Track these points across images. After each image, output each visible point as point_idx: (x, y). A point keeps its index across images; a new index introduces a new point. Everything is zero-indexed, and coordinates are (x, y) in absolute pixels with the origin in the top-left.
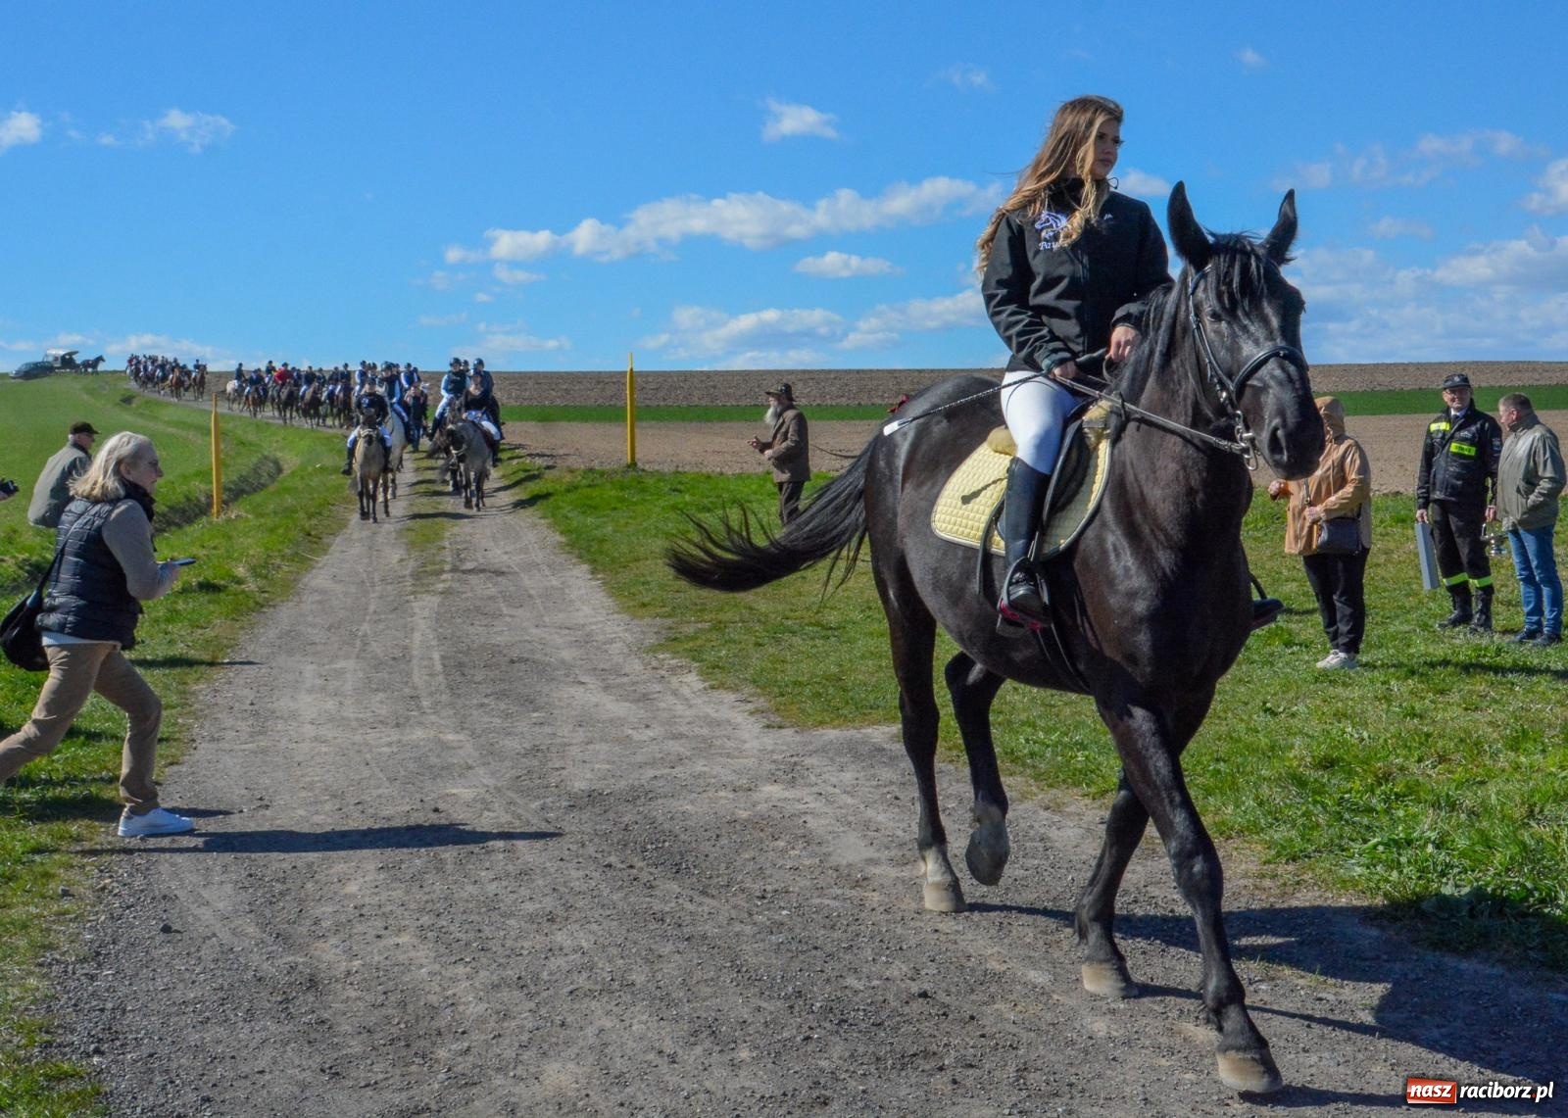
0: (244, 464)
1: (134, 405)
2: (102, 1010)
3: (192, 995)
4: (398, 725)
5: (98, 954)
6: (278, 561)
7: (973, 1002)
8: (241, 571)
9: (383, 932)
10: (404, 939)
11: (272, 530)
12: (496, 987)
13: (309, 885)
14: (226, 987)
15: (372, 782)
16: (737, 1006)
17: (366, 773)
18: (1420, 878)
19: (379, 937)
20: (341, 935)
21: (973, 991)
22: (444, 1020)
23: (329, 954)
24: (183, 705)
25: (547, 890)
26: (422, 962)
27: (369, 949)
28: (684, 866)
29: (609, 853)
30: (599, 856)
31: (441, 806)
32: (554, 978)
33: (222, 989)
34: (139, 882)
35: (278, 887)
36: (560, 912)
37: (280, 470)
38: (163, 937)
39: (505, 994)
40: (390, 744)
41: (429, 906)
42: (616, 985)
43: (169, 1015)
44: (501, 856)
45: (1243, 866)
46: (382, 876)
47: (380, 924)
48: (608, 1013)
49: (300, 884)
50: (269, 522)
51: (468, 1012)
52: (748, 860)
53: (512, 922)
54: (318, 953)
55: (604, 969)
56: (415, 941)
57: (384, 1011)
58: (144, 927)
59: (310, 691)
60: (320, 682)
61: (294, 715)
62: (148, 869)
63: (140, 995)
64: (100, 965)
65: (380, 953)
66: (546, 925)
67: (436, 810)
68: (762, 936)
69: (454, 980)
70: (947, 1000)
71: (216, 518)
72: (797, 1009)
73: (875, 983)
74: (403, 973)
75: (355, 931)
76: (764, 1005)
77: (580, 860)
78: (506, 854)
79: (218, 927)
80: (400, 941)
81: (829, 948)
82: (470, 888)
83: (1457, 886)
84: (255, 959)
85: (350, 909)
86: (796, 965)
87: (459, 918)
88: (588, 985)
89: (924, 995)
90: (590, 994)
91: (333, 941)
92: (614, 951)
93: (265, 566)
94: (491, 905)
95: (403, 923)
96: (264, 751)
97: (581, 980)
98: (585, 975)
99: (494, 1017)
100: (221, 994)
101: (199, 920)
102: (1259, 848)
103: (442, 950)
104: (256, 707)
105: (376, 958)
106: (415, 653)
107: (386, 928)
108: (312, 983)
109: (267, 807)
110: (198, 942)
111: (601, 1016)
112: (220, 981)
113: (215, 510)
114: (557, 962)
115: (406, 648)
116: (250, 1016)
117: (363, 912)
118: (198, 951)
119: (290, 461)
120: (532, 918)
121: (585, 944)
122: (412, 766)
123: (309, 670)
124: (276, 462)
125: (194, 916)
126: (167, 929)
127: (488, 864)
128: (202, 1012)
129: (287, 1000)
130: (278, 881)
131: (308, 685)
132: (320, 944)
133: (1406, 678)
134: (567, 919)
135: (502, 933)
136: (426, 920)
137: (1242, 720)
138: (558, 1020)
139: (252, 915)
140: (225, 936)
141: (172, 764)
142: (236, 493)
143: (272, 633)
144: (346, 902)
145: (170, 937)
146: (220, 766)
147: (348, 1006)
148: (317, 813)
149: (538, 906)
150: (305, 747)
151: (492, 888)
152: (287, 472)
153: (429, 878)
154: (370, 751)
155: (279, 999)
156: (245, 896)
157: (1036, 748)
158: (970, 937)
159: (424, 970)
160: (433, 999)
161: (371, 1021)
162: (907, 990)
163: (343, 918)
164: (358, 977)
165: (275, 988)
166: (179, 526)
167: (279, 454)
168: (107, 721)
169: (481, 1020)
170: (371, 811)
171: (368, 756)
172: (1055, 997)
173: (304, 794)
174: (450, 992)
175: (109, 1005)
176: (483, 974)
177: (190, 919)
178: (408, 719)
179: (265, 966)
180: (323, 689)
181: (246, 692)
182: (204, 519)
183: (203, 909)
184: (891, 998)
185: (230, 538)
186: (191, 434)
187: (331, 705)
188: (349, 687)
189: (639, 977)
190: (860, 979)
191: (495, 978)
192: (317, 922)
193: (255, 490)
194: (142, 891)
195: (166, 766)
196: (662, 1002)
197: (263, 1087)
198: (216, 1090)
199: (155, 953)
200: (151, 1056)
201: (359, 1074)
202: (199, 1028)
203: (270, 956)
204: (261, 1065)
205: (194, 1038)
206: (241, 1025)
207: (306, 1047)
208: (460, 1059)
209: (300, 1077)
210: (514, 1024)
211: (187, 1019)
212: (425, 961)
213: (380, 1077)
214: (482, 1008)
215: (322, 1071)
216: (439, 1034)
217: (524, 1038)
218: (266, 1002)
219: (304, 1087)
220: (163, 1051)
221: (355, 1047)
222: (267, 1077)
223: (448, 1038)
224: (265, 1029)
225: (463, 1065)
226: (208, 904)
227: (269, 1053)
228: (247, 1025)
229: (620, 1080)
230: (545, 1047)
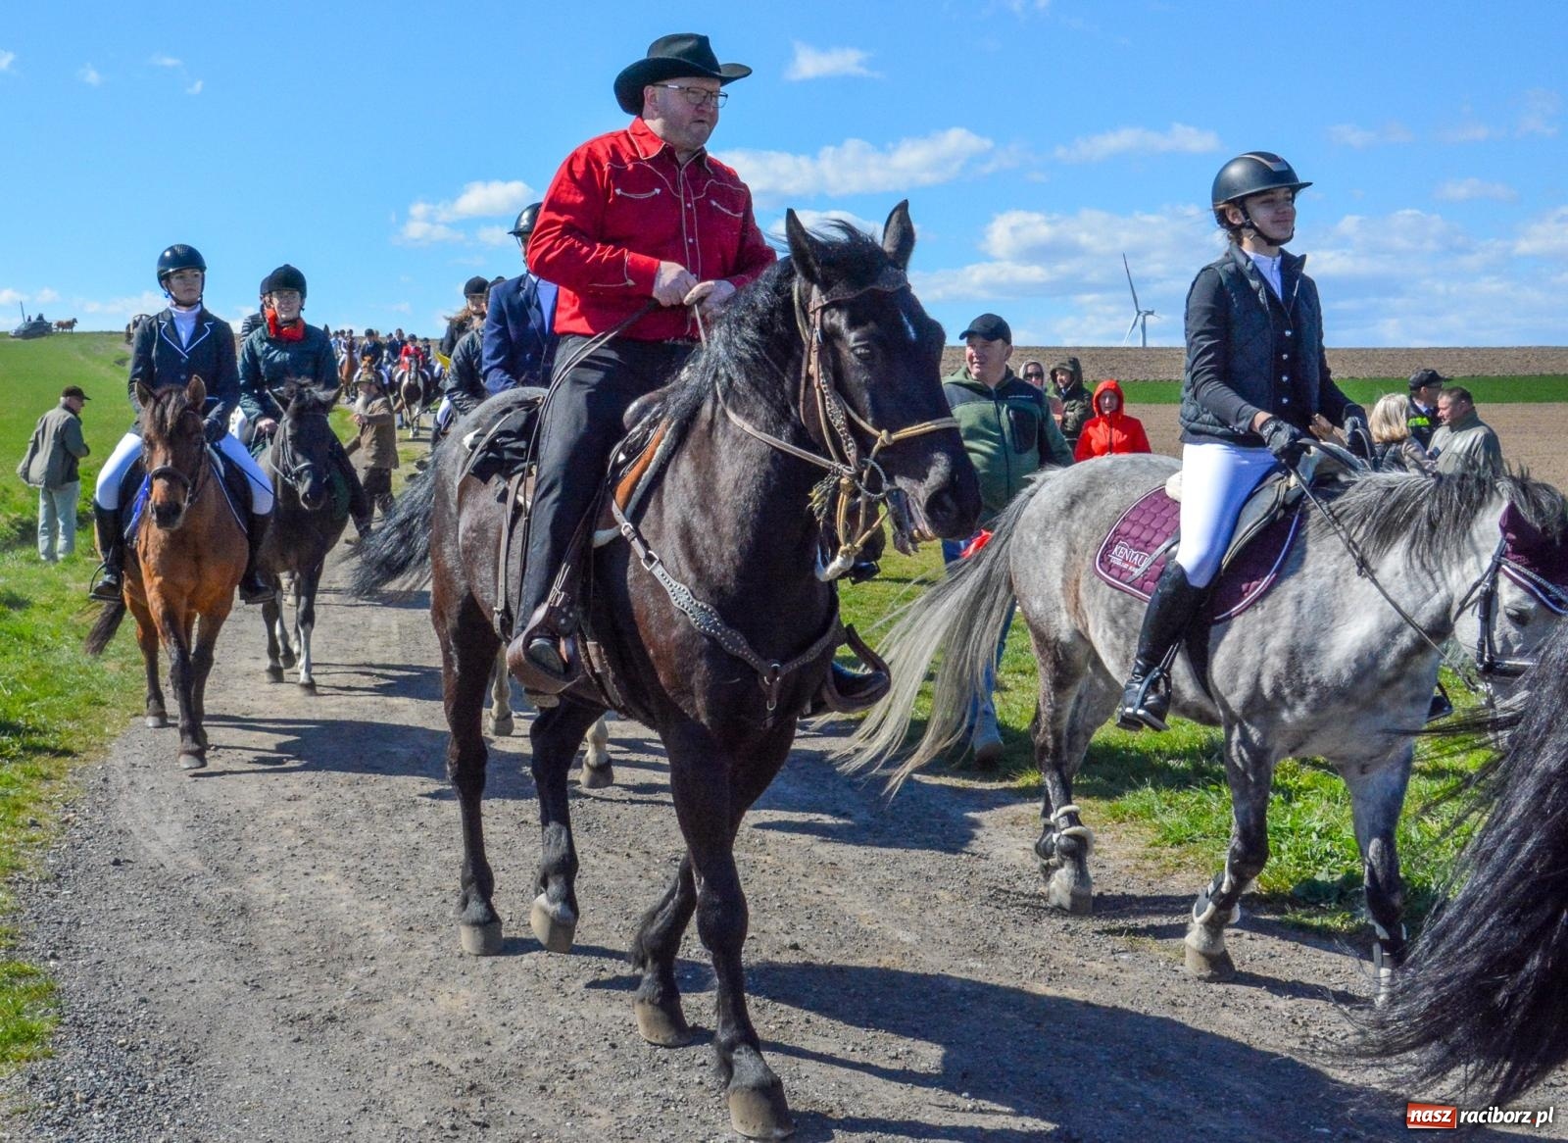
2: (59, 923)
3: (138, 916)
5: (59, 876)
7: (840, 953)
9: (310, 870)
10: (329, 877)
12: (406, 922)
13: (250, 828)
14: (168, 910)
18: (1298, 865)
19: (306, 874)
20: (274, 872)
21: (842, 946)
22: (354, 949)
23: (261, 887)
26: (343, 899)
27: (297, 883)
28: (595, 825)
29: (527, 811)
30: (517, 813)
33: (164, 911)
34: (98, 818)
35: (222, 827)
38: (112, 868)
41: (358, 850)
42: (515, 925)
43: (117, 931)
44: (427, 810)
45: (1129, 849)
47: (309, 863)
49: (241, 825)
51: (379, 942)
52: (656, 823)
53: (429, 868)
54: (252, 885)
55: (506, 912)
56: (338, 879)
57: (304, 937)
58: (99, 855)
62: (107, 807)
63: (93, 912)
64: (60, 886)
65: (306, 888)
68: (654, 890)
69: (369, 914)
70: (817, 950)
74: (325, 906)
75: (286, 868)
77: (500, 816)
78: (432, 808)
79: (164, 858)
80: (324, 878)
82: (395, 837)
83: (1330, 873)
84: (196, 888)
85: (285, 850)
87: (382, 861)
89: (795, 945)
91: (267, 875)
92: (516, 896)
94: (413, 852)
95: (329, 864)
99: (401, 947)
100: (164, 916)
101: (149, 852)
102: (1149, 831)
103: (362, 888)
105: (302, 892)
107: (314, 867)
108: (244, 910)
110: (146, 871)
112: (164, 905)
116: (187, 935)
117: (295, 852)
118: (146, 878)
125: (145, 849)
126: (117, 863)
127: (415, 818)
128: (145, 930)
129: (220, 924)
130: (222, 822)
132: (254, 878)
135: (418, 877)
136: (350, 862)
139: (196, 851)
140: (171, 867)
141: (136, 715)
144: (280, 844)
145: (122, 865)
147: (275, 931)
149: (453, 854)
151: (414, 837)
153: (360, 825)
155: (213, 922)
156: (191, 835)
158: (850, 898)
159: (343, 905)
160: (350, 930)
161: (292, 945)
162: (782, 940)
163: (277, 857)
164: (285, 908)
165: (210, 913)
169: (389, 949)
172: (919, 955)
174: (364, 924)
175: (66, 920)
176: (395, 910)
177: (142, 852)
179: (204, 894)
183: (154, 843)
184: (763, 947)
191: (405, 913)
192: (253, 859)
194: (101, 825)
197: (193, 994)
198: (153, 994)
199: (109, 879)
200: (99, 962)
201: (277, 988)
202: (142, 942)
203: (209, 886)
204: (193, 975)
205: (137, 950)
206: (178, 942)
207: (233, 964)
208: (367, 980)
209: (226, 988)
210: (418, 953)
211: (134, 935)
212: (345, 897)
213: (296, 991)
214: (390, 938)
215: (246, 983)
216: (351, 958)
217: (426, 965)
218: (201, 923)
219: (228, 995)
220: (110, 959)
221: (276, 965)
222: (197, 985)
223: (358, 962)
224: (199, 946)
225: (369, 985)
226: (158, 839)
227: (201, 966)
228: (184, 943)
229: (507, 1006)
230: (443, 974)
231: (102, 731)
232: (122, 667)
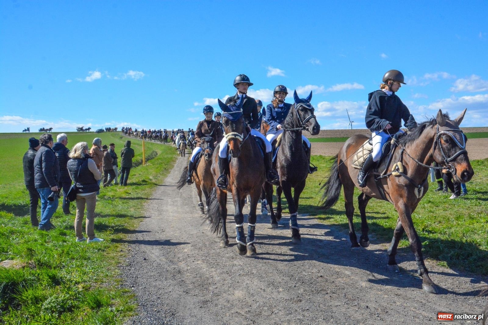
0: (149, 153)
1: (123, 139)
2: (133, 277)
3: (152, 274)
4: (191, 213)
5: (130, 265)
6: (159, 175)
7: (333, 278)
8: (151, 177)
9: (194, 261)
10: (199, 262)
11: (157, 168)
12: (222, 273)
13: (176, 250)
14: (160, 272)
15: (187, 226)
16: (278, 278)
17: (186, 224)
19: (193, 262)
20: (185, 261)
21: (333, 276)
22: (210, 281)
23: (182, 265)
24: (142, 208)
25: (231, 251)
26: (204, 268)
27: (191, 264)
31: (204, 232)
32: (235, 272)
34: (137, 248)
36: (234, 256)
37: (157, 154)
38: (144, 261)
39: (224, 275)
40: (190, 217)
41: (204, 255)
42: (249, 273)
43: (148, 279)
46: (192, 248)
47: (193, 259)
48: (248, 280)
50: (157, 166)
51: (216, 279)
53: (224, 258)
54: (180, 265)
55: (246, 270)
56: (202, 263)
57: (196, 279)
58: (140, 259)
59: (170, 205)
60: (172, 203)
61: (167, 211)
63: (141, 274)
64: (131, 267)
65: (194, 265)
66: (231, 259)
67: (203, 233)
69: (212, 272)
70: (327, 278)
71: (144, 165)
72: (292, 279)
73: (310, 273)
74: (200, 270)
75: (188, 260)
76: (284, 278)
79: (156, 259)
80: (198, 262)
81: (298, 265)
82: (213, 251)
84: (166, 266)
85: (186, 255)
86: (290, 270)
87: (211, 258)
88: (243, 273)
89: (321, 276)
90: (243, 275)
91: (183, 262)
92: (248, 265)
93: (156, 176)
94: (218, 255)
95: (198, 258)
96: (161, 219)
97: (241, 272)
98: (242, 271)
99: (222, 280)
100: (159, 274)
103: (208, 265)
104: (158, 209)
105: (193, 267)
106: (193, 196)
108: (179, 272)
109: (164, 232)
110: (152, 262)
111: (247, 280)
112: (158, 271)
113: (143, 163)
114: (235, 268)
115: (191, 195)
116: (166, 279)
117: (189, 256)
118: (153, 264)
119: (159, 152)
120: (228, 258)
121: (241, 264)
122: (196, 222)
123: (169, 200)
124: (156, 152)
125: (151, 256)
126: (145, 259)
127: (216, 245)
128: (155, 278)
129: (174, 276)
131: (170, 204)
132: (180, 263)
133: (429, 203)
134: (236, 258)
135: (222, 261)
136: (203, 258)
137: (390, 213)
138: (237, 281)
139: (164, 256)
140: (158, 261)
142: (148, 160)
143: (160, 192)
144: (185, 254)
145: (146, 261)
146: (152, 222)
147: (188, 277)
148: (175, 233)
150: (171, 218)
151: (218, 251)
152: (158, 154)
153: (204, 248)
154: (186, 219)
155: (172, 275)
156: (162, 252)
157: (342, 219)
160: (207, 276)
161: (194, 280)
162: (317, 275)
163: (185, 257)
164: (190, 271)
165: (171, 273)
166: (135, 167)
167: (156, 150)
168: (125, 211)
169: (219, 281)
170: (188, 233)
171: (186, 220)
172: (352, 277)
173: (172, 229)
174: (211, 275)
175: (134, 276)
176: (218, 270)
178: (193, 212)
179: (168, 268)
180: (173, 205)
181: (156, 205)
182: (141, 165)
183: (153, 255)
184: (314, 277)
185: (148, 170)
186: (136, 146)
187: (175, 208)
188: (179, 204)
189: (254, 271)
190: (306, 273)
191: (221, 271)
192: (179, 258)
193: (152, 159)
194: (138, 250)
195: (140, 222)
196: (260, 278)
197: (171, 295)
198: (161, 296)
199: (143, 265)
200: (145, 288)
201: (193, 293)
202: (155, 281)
203: (169, 266)
204: (170, 290)
205: (154, 284)
206: (164, 281)
207: (180, 286)
208: (215, 290)
209: (179, 293)
210: (227, 282)
211: (152, 280)
212: (205, 267)
213: (197, 293)
214: (219, 278)
215: (184, 292)
216: (210, 284)
217: (229, 285)
218: (169, 276)
219: (180, 295)
220: (147, 287)
221: (191, 286)
222: (172, 293)
223: (212, 285)
224: (170, 282)
225: (216, 291)
226: (153, 254)
227: (171, 287)
228: (166, 281)
229: (253, 295)
230: (234, 287)
231: (133, 226)
232: (135, 210)
